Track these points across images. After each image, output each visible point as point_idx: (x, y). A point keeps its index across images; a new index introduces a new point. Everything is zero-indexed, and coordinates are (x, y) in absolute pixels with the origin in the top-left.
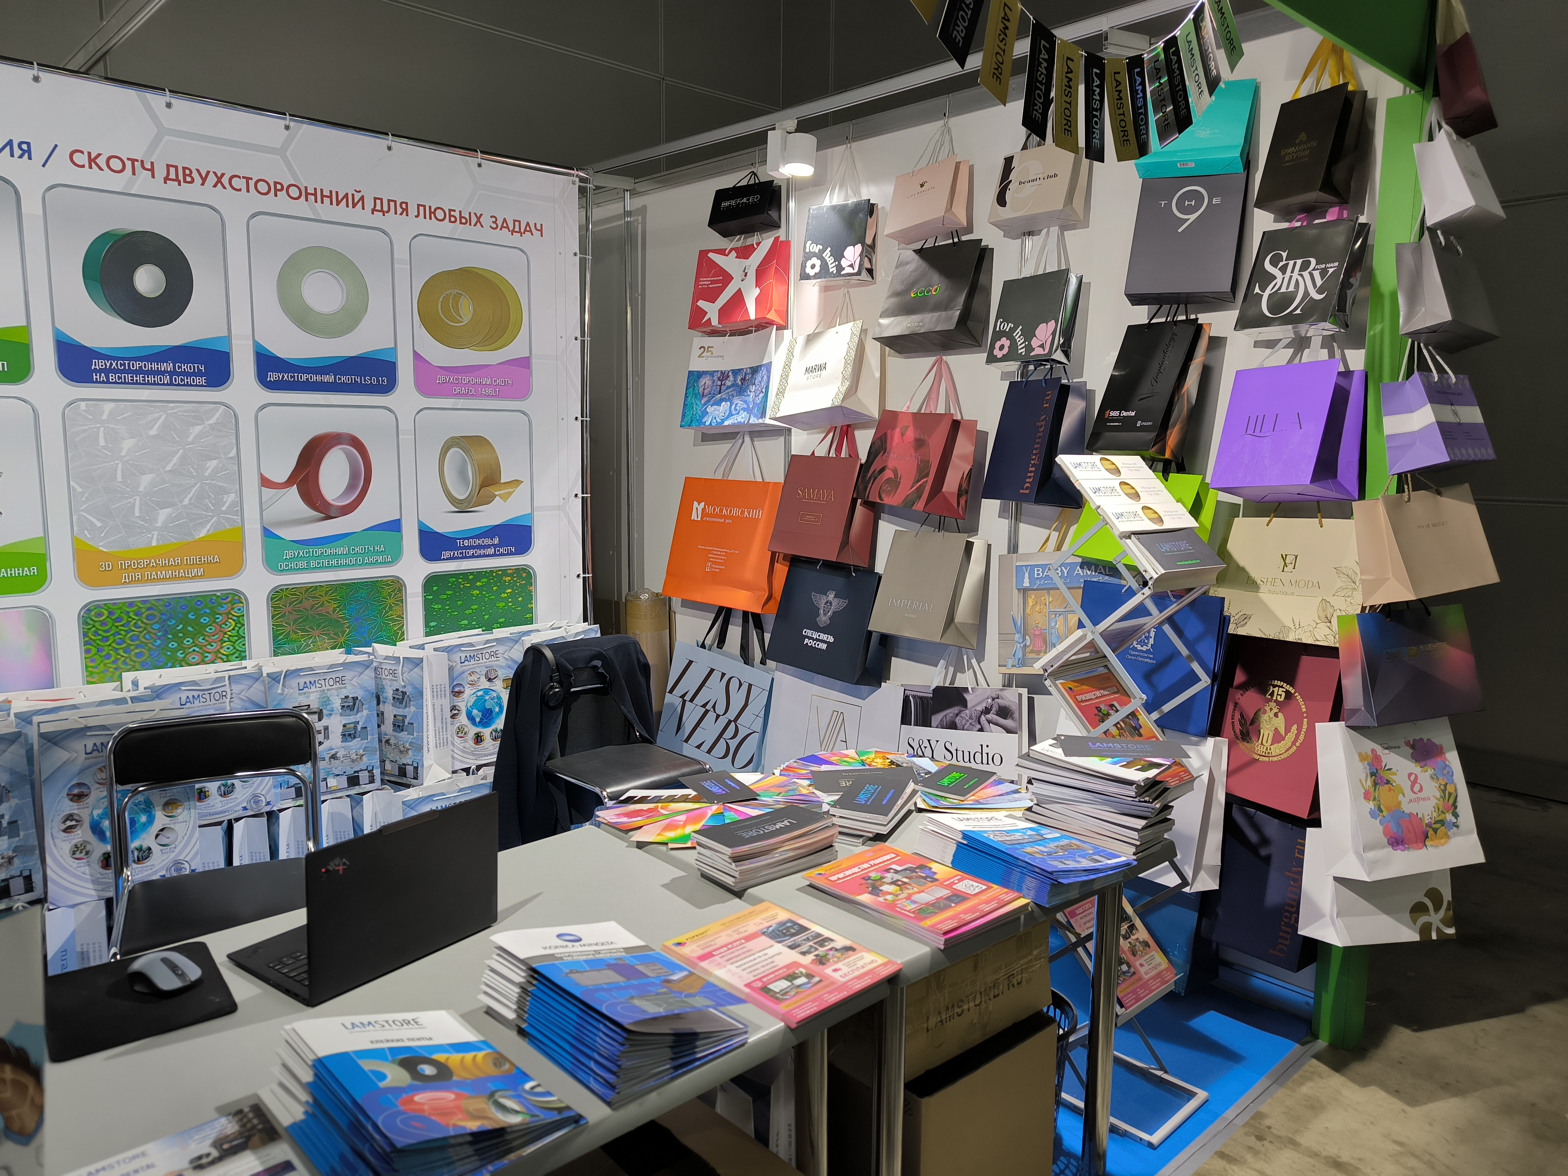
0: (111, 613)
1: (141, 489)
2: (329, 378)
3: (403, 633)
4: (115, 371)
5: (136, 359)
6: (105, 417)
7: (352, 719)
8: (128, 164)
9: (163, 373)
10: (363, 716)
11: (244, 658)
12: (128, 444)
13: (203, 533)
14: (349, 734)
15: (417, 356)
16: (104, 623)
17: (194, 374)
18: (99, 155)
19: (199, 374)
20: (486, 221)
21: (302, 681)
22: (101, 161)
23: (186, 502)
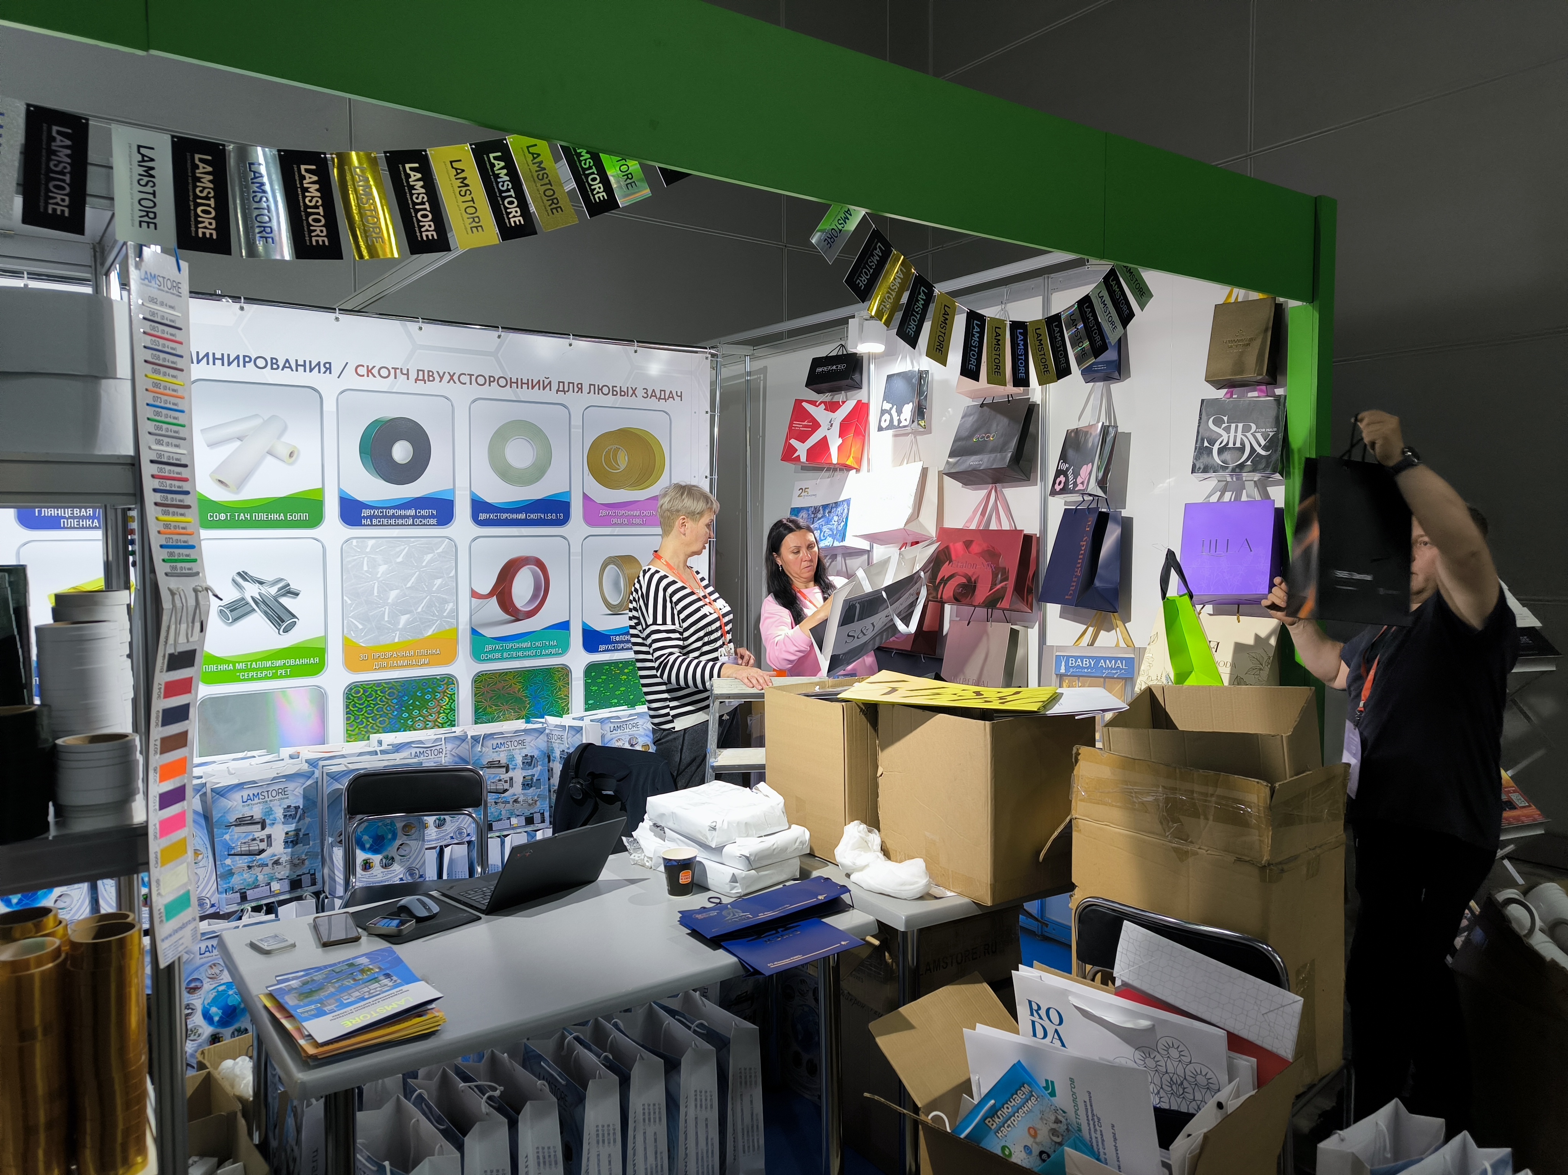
0: (365, 691)
1: (390, 601)
2: (522, 516)
3: (568, 709)
4: (377, 517)
5: (390, 508)
6: (368, 550)
7: (530, 772)
8: (392, 371)
9: (408, 517)
10: (536, 771)
11: (454, 726)
12: (382, 569)
13: (430, 633)
14: (526, 785)
15: (586, 497)
16: (360, 699)
17: (429, 517)
18: (374, 367)
19: (432, 516)
20: (640, 392)
21: (495, 742)
22: (375, 371)
23: (419, 610)
